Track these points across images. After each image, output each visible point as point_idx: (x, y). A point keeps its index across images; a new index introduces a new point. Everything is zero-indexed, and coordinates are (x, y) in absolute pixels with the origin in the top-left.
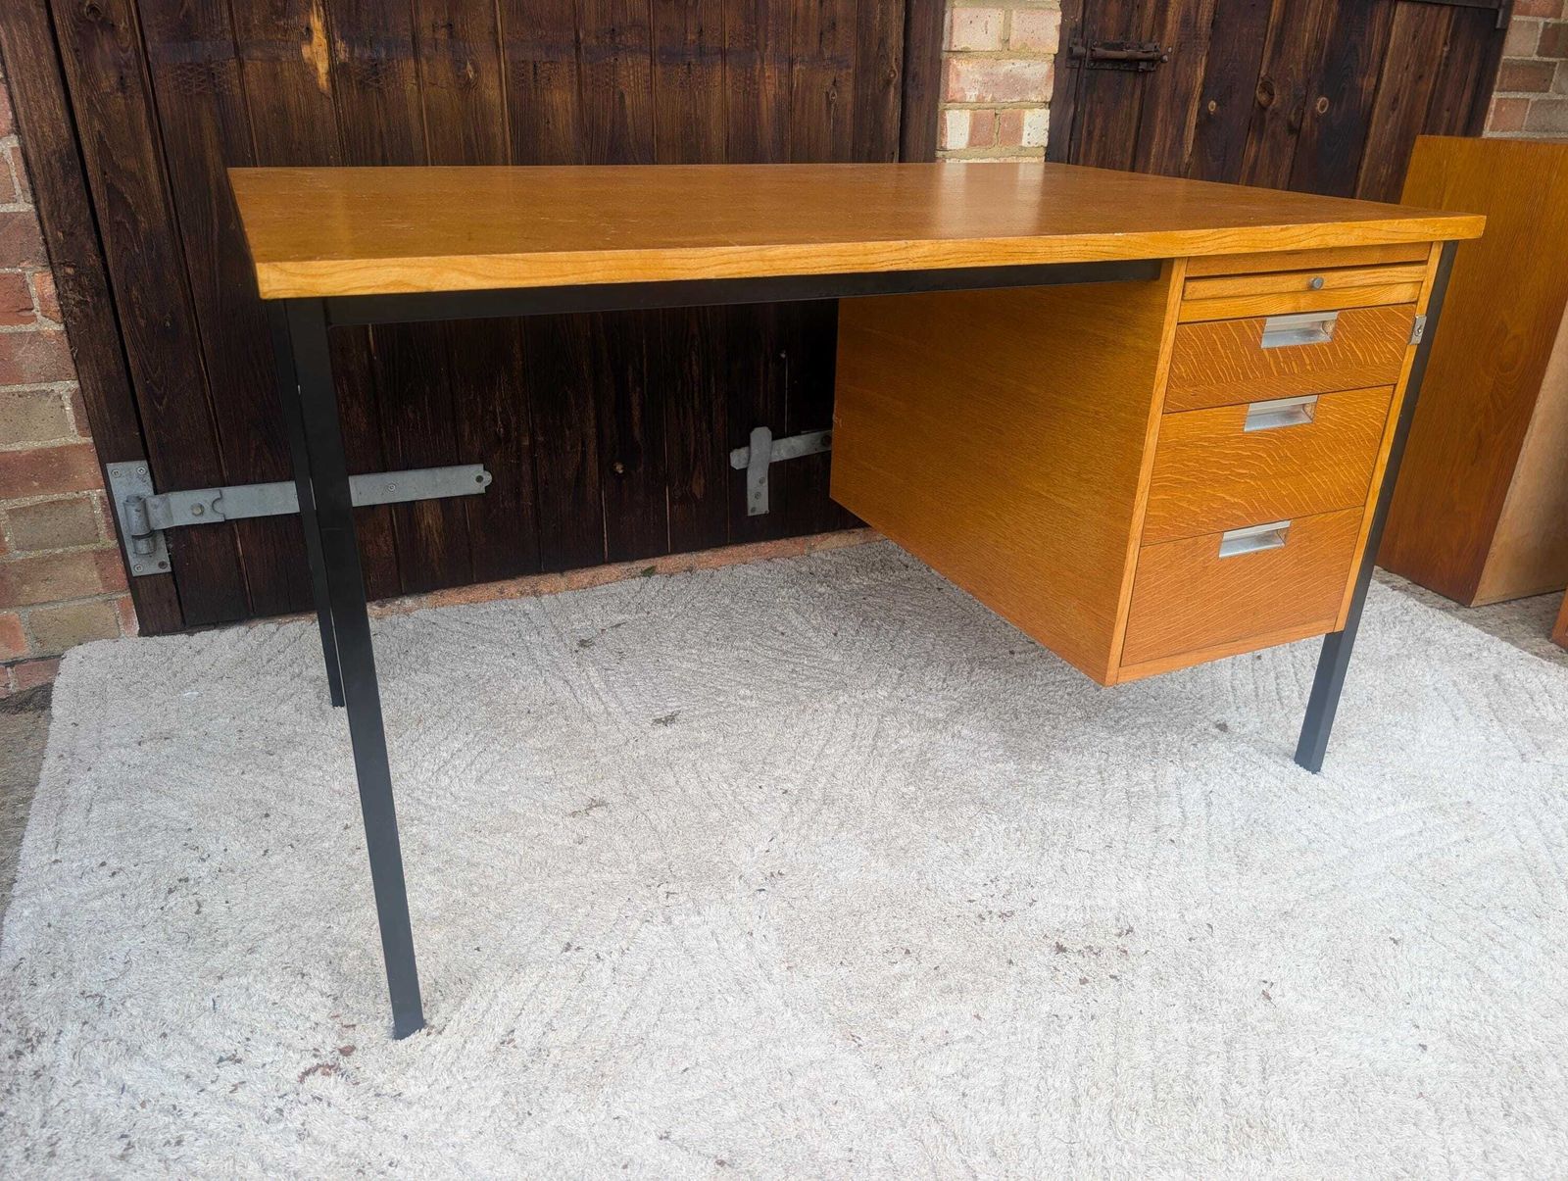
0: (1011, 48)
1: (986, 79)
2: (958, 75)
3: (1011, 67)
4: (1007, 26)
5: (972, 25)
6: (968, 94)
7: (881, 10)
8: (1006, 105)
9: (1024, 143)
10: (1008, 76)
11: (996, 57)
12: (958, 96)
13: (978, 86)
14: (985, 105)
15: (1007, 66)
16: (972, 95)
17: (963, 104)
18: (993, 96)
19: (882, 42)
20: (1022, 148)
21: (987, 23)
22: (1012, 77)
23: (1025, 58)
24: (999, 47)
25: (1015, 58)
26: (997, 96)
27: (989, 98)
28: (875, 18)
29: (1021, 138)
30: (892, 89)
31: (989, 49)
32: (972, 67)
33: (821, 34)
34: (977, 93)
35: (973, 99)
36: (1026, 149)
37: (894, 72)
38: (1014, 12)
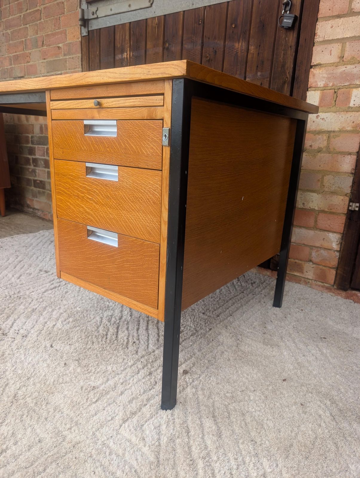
0: (345, 60)
1: (329, 76)
2: (314, 75)
3: (344, 69)
4: (343, 50)
5: (323, 52)
6: (319, 84)
7: (284, 53)
8: (341, 87)
9: (351, 105)
10: (341, 73)
11: (336, 65)
12: (313, 85)
13: (324, 79)
14: (329, 88)
15: (342, 69)
16: (321, 84)
17: (316, 88)
18: (333, 84)
19: (283, 66)
20: (349, 107)
21: (331, 50)
22: (345, 74)
23: (354, 64)
24: (338, 60)
25: (348, 64)
26: (335, 83)
27: (331, 84)
28: (280, 57)
29: (349, 102)
30: (286, 85)
31: (332, 62)
32: (322, 71)
33: (257, 67)
34: (324, 83)
35: (322, 85)
36: (352, 108)
37: (288, 78)
38: (347, 43)
